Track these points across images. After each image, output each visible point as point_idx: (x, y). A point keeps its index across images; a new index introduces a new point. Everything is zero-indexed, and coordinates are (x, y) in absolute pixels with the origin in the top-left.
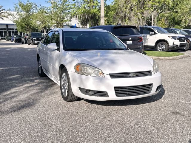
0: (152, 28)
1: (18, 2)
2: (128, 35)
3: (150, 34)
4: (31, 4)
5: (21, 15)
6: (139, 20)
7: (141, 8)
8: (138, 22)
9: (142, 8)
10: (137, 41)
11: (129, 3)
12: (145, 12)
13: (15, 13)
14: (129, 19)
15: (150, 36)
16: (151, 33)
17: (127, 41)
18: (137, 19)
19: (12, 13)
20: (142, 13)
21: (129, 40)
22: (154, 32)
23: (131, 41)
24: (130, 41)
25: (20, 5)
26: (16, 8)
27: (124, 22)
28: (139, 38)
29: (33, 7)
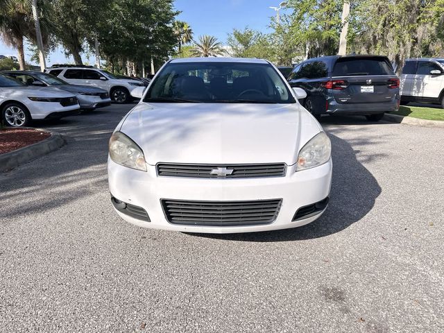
0: (438, 63)
1: (233, 32)
2: (366, 75)
3: (431, 74)
4: (250, 32)
5: (236, 49)
6: (404, 45)
7: (411, 22)
8: (402, 50)
9: (415, 21)
10: (386, 87)
11: (385, 11)
12: (420, 29)
13: (229, 47)
14: (384, 45)
15: (431, 78)
16: (433, 72)
17: (362, 87)
18: (401, 43)
19: (225, 47)
20: (414, 31)
21: (365, 84)
22: (441, 69)
23: (372, 87)
24: (370, 87)
25: (236, 35)
26: (230, 40)
27: (373, 51)
28: (389, 80)
29: (254, 36)
